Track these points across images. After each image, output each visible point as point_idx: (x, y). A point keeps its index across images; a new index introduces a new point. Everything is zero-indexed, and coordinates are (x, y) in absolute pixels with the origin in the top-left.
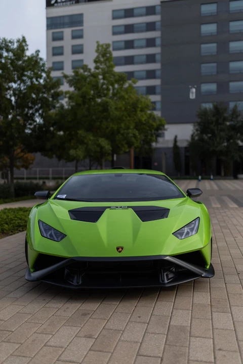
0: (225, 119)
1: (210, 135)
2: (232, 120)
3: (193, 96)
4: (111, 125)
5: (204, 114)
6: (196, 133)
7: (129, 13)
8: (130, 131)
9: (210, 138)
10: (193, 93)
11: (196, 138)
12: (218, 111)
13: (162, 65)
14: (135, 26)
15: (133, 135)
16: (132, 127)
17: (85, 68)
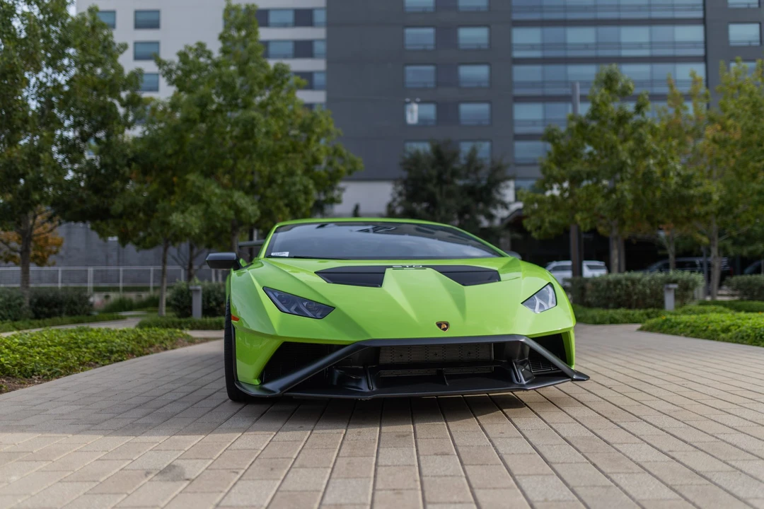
0: (455, 174)
2: (467, 177)
3: (412, 118)
4: (258, 165)
5: (414, 162)
6: (399, 199)
8: (297, 179)
9: (427, 209)
10: (412, 112)
12: (442, 157)
13: (329, 63)
15: (302, 188)
16: (299, 172)
17: (201, 49)
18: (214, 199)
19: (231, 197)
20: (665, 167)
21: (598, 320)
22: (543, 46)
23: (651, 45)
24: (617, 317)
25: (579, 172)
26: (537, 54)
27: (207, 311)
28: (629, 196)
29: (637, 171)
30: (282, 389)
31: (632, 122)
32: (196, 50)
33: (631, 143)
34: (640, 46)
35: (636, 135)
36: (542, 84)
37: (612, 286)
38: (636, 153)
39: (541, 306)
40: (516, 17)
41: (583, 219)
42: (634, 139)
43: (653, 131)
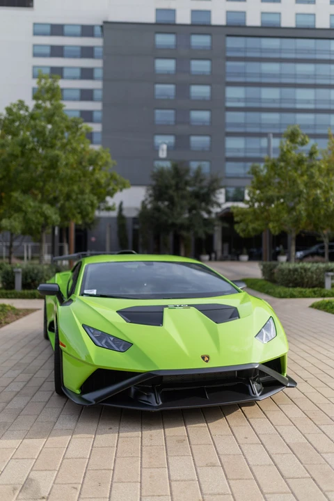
0: (187, 183)
1: (166, 203)
2: (194, 185)
3: (163, 154)
4: (60, 187)
5: (160, 174)
6: (149, 199)
7: (57, 30)
8: (86, 196)
9: (168, 206)
10: (163, 150)
11: (149, 206)
12: (178, 172)
13: (104, 105)
14: (66, 48)
15: (89, 202)
16: (87, 191)
17: (21, 104)
18: (30, 210)
19: (41, 208)
20: (327, 196)
21: (282, 295)
22: (246, 100)
23: (316, 101)
24: (295, 293)
25: (272, 196)
26: (242, 105)
27: (26, 286)
28: (304, 214)
29: (309, 196)
30: (96, 400)
31: (306, 163)
32: (18, 105)
33: (305, 178)
34: (308, 102)
35: (309, 173)
36: (245, 125)
37: (292, 273)
38: (308, 185)
39: (267, 336)
40: (229, 79)
41: (274, 227)
42: (307, 175)
43: (320, 170)
